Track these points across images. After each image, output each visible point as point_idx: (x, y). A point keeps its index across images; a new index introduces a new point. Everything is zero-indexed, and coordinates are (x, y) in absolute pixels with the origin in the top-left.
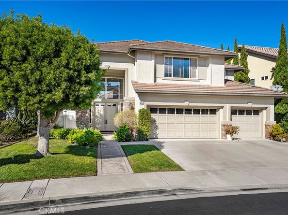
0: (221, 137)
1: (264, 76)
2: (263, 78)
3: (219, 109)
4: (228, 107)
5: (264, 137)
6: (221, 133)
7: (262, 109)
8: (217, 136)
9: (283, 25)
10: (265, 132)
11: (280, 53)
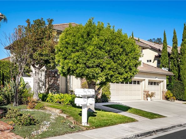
0: (143, 99)
1: (149, 60)
2: (148, 61)
3: (142, 81)
4: (147, 80)
5: (162, 99)
6: (143, 97)
7: (161, 82)
8: (141, 99)
9: (165, 32)
10: (162, 95)
11: (163, 48)
